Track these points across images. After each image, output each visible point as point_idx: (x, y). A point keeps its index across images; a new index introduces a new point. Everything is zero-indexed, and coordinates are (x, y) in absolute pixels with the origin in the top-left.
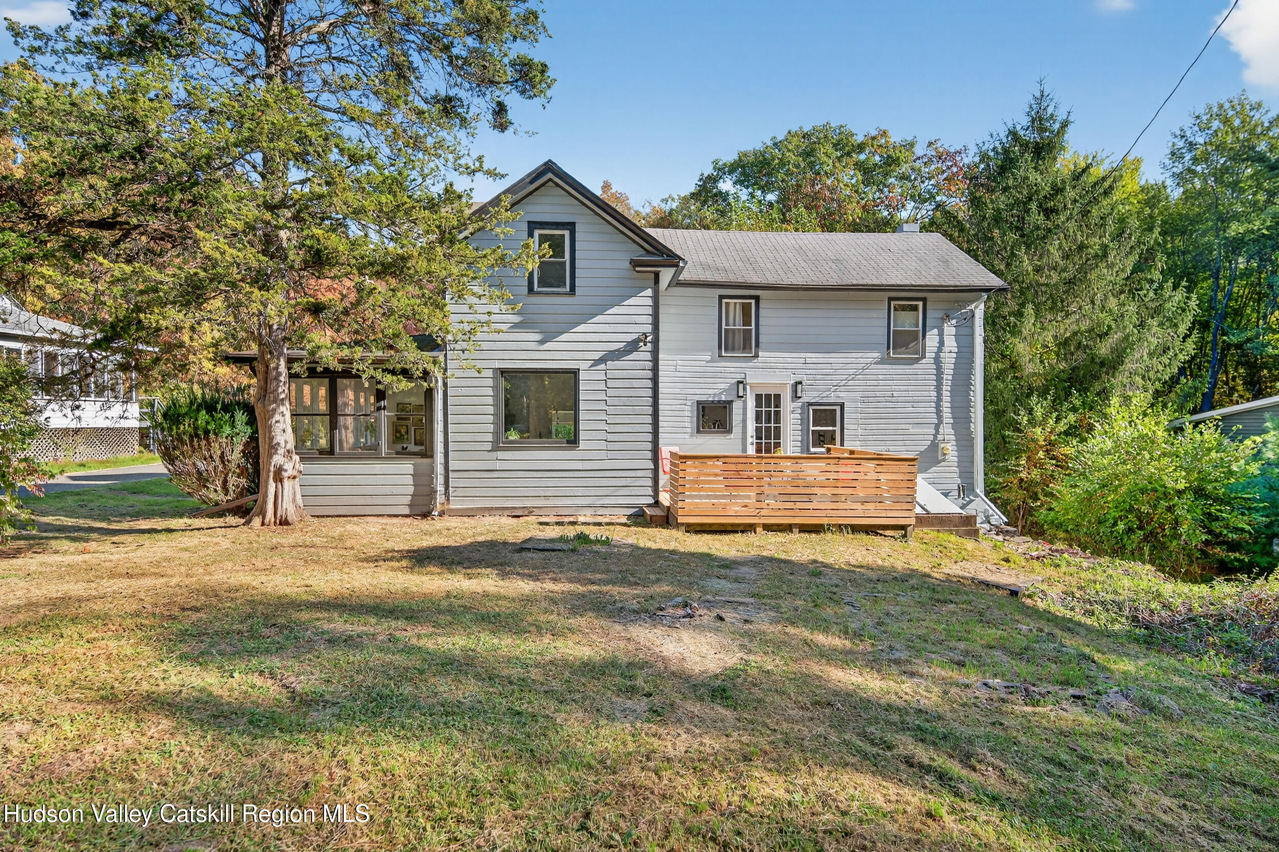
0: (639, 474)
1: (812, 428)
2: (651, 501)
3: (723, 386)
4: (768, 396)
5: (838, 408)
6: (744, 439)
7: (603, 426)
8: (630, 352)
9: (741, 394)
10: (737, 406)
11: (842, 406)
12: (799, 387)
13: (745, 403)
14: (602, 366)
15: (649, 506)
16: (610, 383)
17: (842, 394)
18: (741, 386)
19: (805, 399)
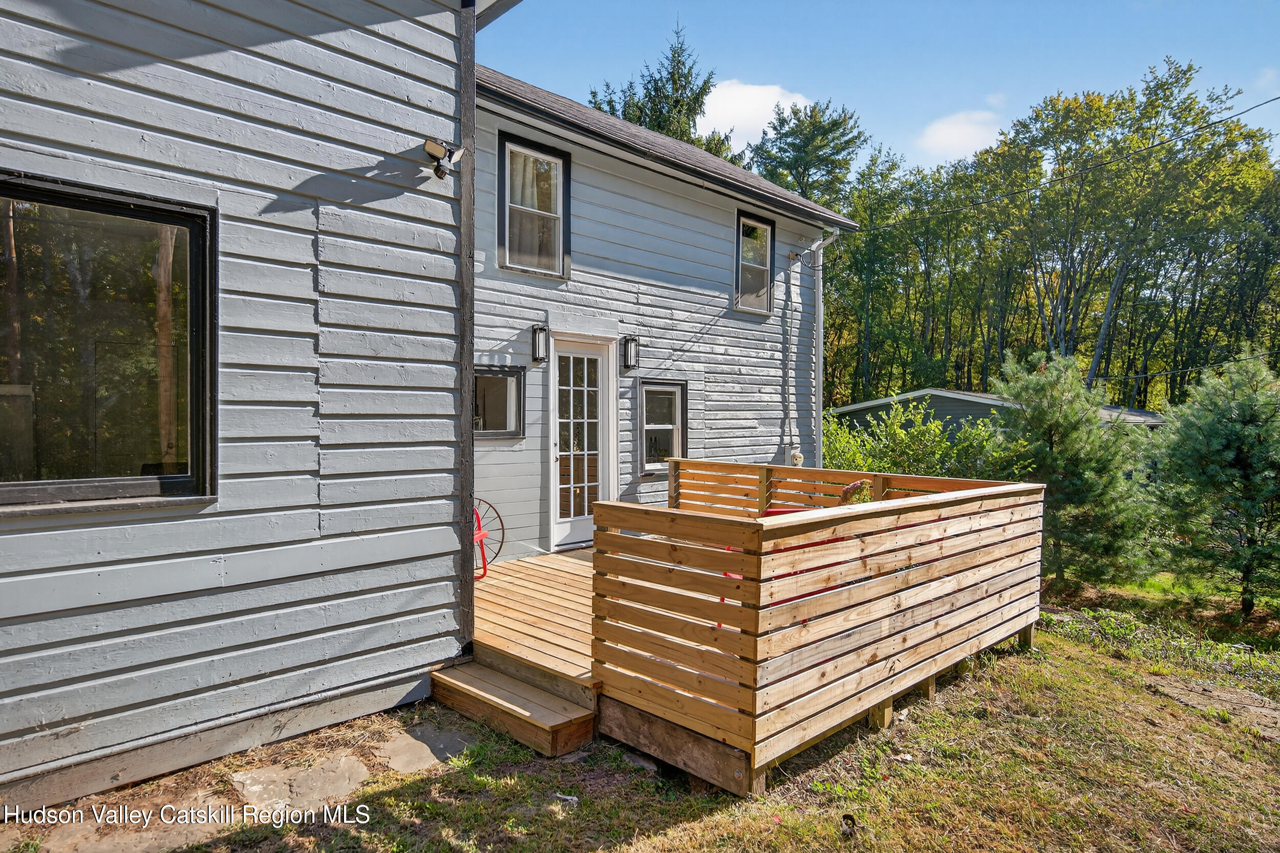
0: (422, 571)
1: (647, 427)
2: (452, 648)
3: (506, 333)
4: (579, 362)
5: (678, 390)
6: (545, 449)
7: (306, 423)
8: (396, 190)
9: (541, 353)
10: (533, 377)
11: (684, 387)
12: (632, 347)
13: (546, 372)
14: (304, 218)
15: (449, 665)
16: (331, 281)
17: (684, 365)
18: (541, 337)
19: (640, 373)
